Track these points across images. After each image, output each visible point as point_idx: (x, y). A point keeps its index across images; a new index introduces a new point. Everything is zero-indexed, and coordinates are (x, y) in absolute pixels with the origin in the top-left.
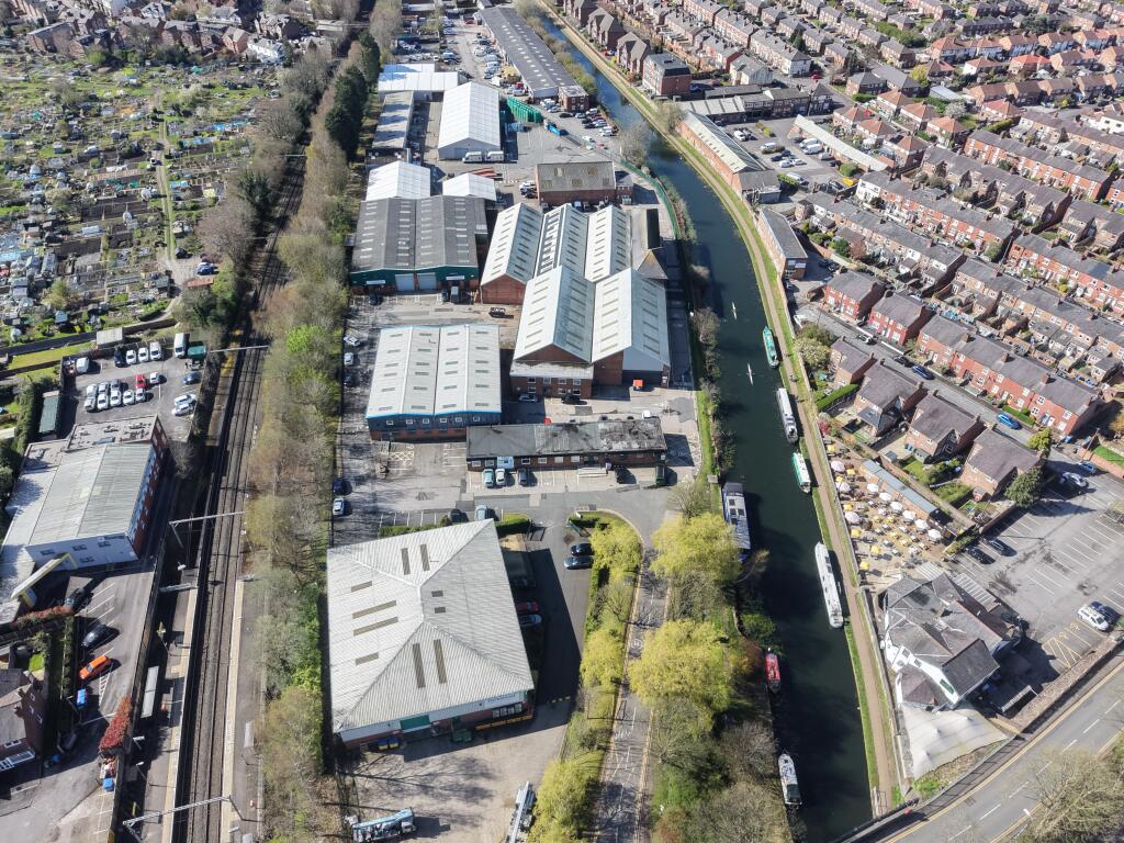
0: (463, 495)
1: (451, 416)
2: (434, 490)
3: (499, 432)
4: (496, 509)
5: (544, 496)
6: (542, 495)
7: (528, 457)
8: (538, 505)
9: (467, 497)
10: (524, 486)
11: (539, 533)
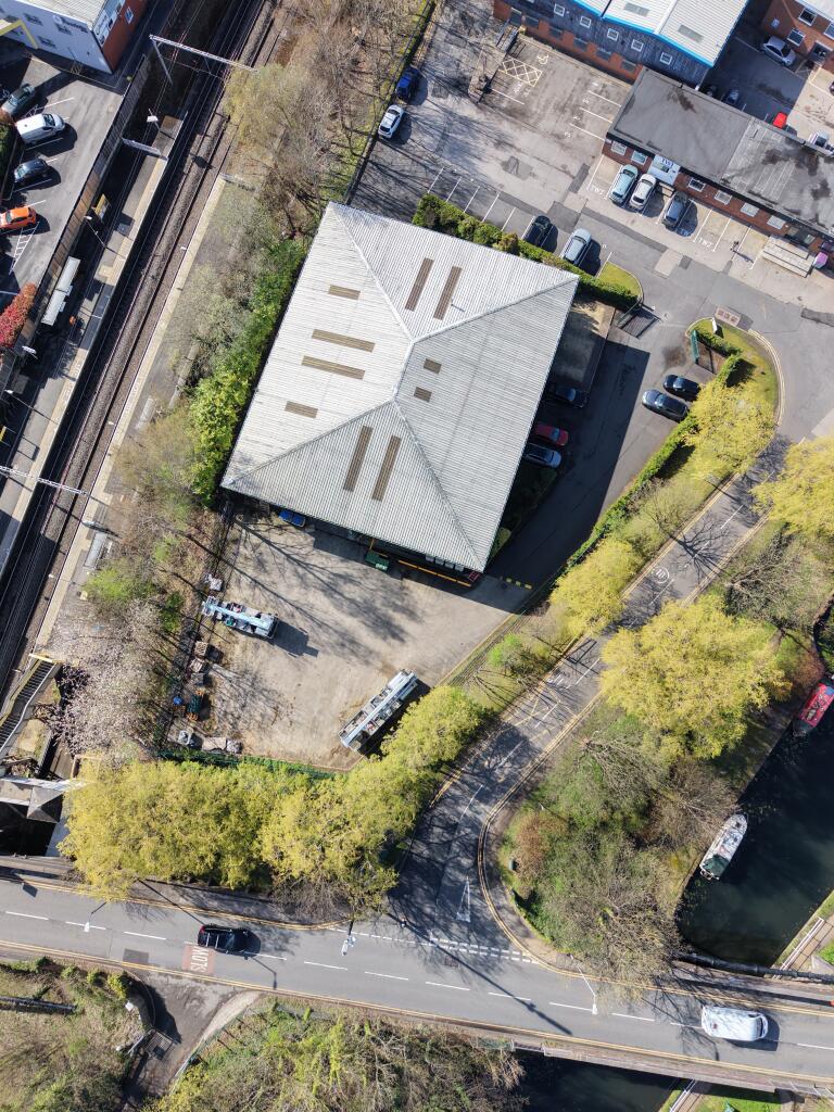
0: (572, 194)
1: (629, 32)
2: (534, 163)
3: (687, 105)
4: (604, 246)
5: (686, 263)
6: (685, 258)
7: (703, 179)
8: (667, 273)
9: (574, 203)
10: (668, 227)
11: (641, 322)
